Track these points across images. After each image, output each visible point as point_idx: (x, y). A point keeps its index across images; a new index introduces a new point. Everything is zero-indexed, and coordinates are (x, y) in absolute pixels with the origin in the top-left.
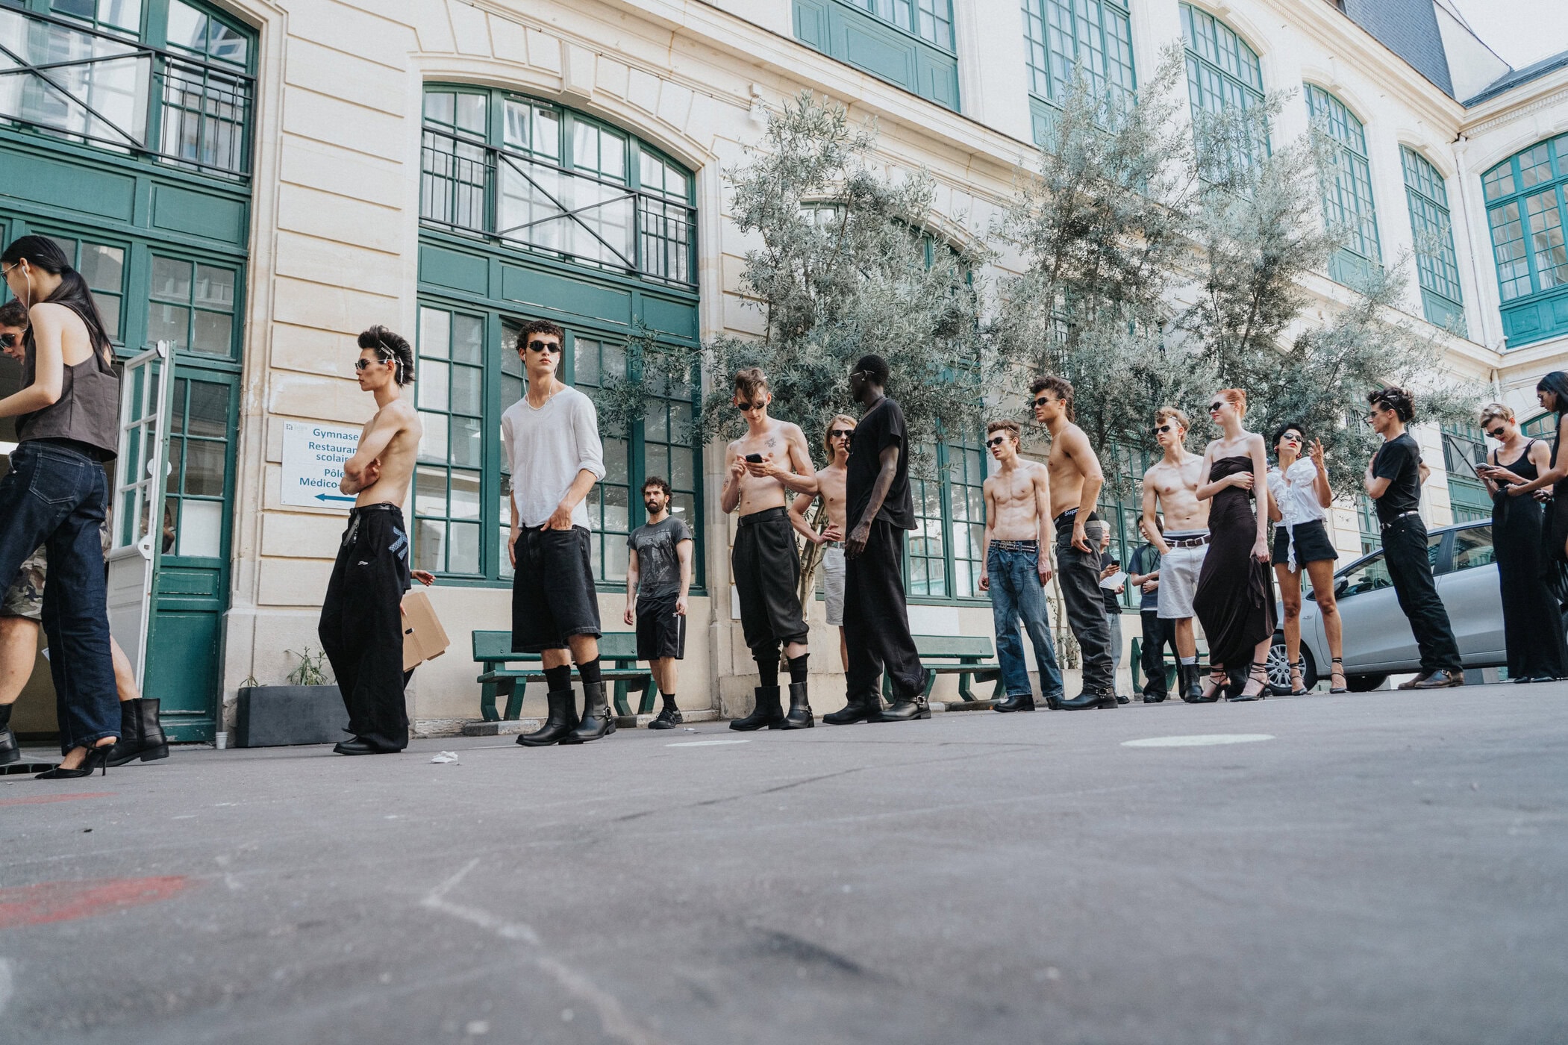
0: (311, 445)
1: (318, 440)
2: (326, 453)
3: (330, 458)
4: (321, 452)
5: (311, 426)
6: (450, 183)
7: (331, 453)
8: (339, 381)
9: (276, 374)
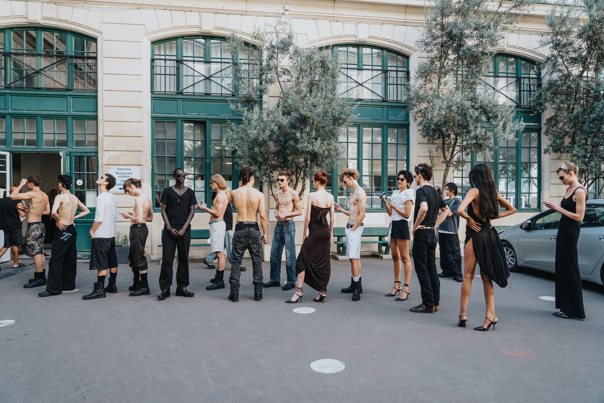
0: (117, 173)
1: (119, 171)
2: (121, 175)
3: (122, 177)
4: (120, 175)
5: (116, 167)
6: (163, 77)
7: (123, 175)
8: (125, 152)
9: (106, 152)
